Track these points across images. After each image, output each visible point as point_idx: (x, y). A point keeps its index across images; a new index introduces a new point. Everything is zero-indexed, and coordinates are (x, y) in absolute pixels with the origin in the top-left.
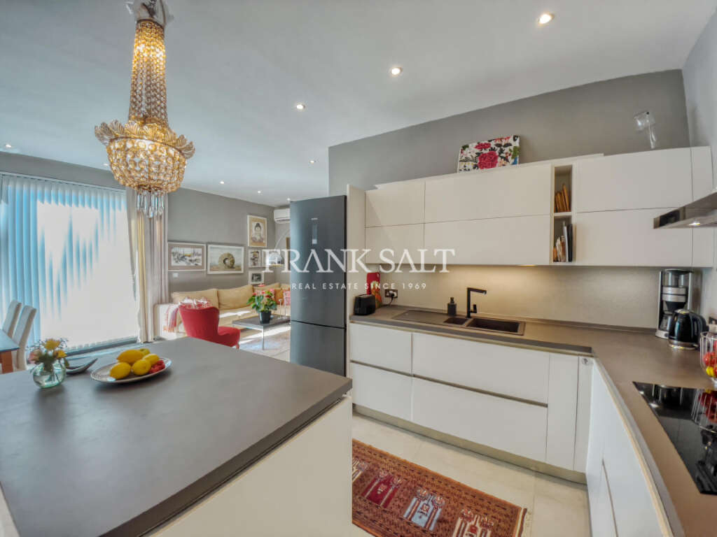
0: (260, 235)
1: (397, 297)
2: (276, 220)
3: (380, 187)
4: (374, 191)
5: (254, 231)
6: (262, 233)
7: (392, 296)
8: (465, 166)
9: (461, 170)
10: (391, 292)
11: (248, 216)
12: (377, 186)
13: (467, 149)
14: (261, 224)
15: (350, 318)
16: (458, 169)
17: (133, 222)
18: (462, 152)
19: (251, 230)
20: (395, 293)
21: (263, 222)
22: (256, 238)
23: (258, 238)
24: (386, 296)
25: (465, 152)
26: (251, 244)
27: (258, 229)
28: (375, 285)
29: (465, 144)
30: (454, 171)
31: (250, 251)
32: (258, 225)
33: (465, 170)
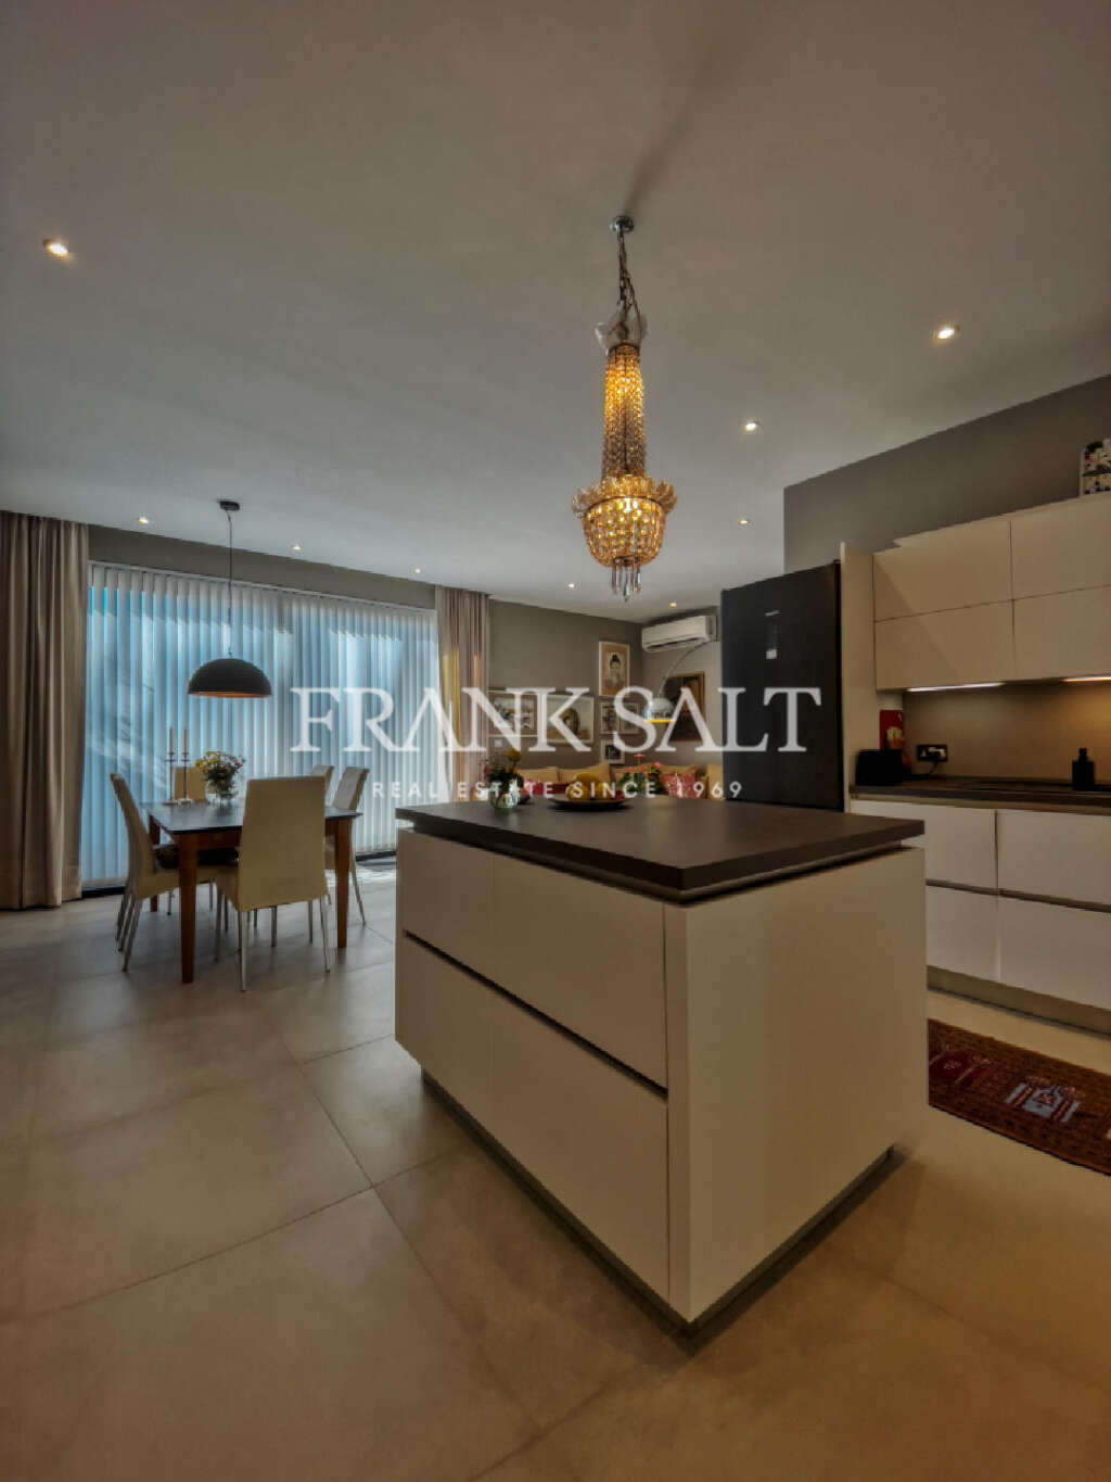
0: (618, 676)
1: (946, 759)
2: (645, 646)
3: (903, 542)
4: (889, 552)
5: (609, 669)
6: (621, 671)
7: (935, 758)
8: (1097, 483)
9: (1087, 492)
10: (932, 750)
11: (600, 643)
12: (898, 541)
13: (1098, 450)
14: (620, 657)
15: (851, 790)
16: (1081, 490)
17: (446, 658)
18: (1087, 457)
19: (604, 668)
20: (942, 751)
21: (623, 652)
22: (611, 681)
23: (615, 680)
24: (921, 759)
25: (1094, 456)
26: (604, 692)
27: (615, 664)
28: (893, 733)
29: (1092, 440)
30: (1075, 494)
31: (602, 704)
32: (615, 659)
33: (1098, 490)
